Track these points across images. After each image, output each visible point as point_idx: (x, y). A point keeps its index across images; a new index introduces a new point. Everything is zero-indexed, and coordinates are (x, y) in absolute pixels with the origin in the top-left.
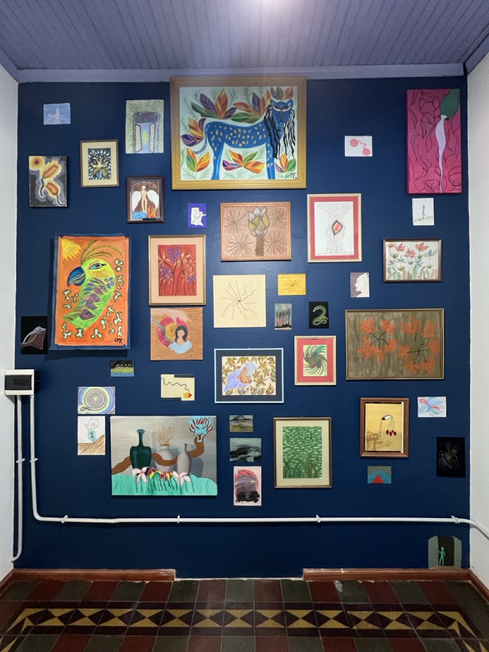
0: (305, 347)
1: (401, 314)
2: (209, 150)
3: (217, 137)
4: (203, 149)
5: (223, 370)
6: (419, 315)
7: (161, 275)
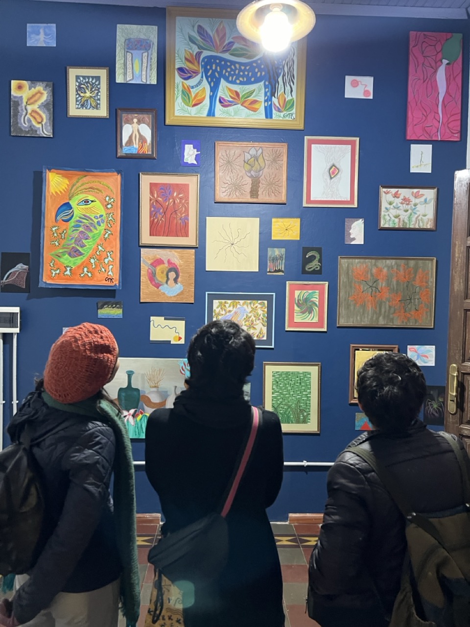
0: (297, 293)
1: (394, 262)
2: (205, 84)
3: (214, 71)
4: (199, 83)
5: (214, 314)
6: (412, 263)
7: (152, 215)
